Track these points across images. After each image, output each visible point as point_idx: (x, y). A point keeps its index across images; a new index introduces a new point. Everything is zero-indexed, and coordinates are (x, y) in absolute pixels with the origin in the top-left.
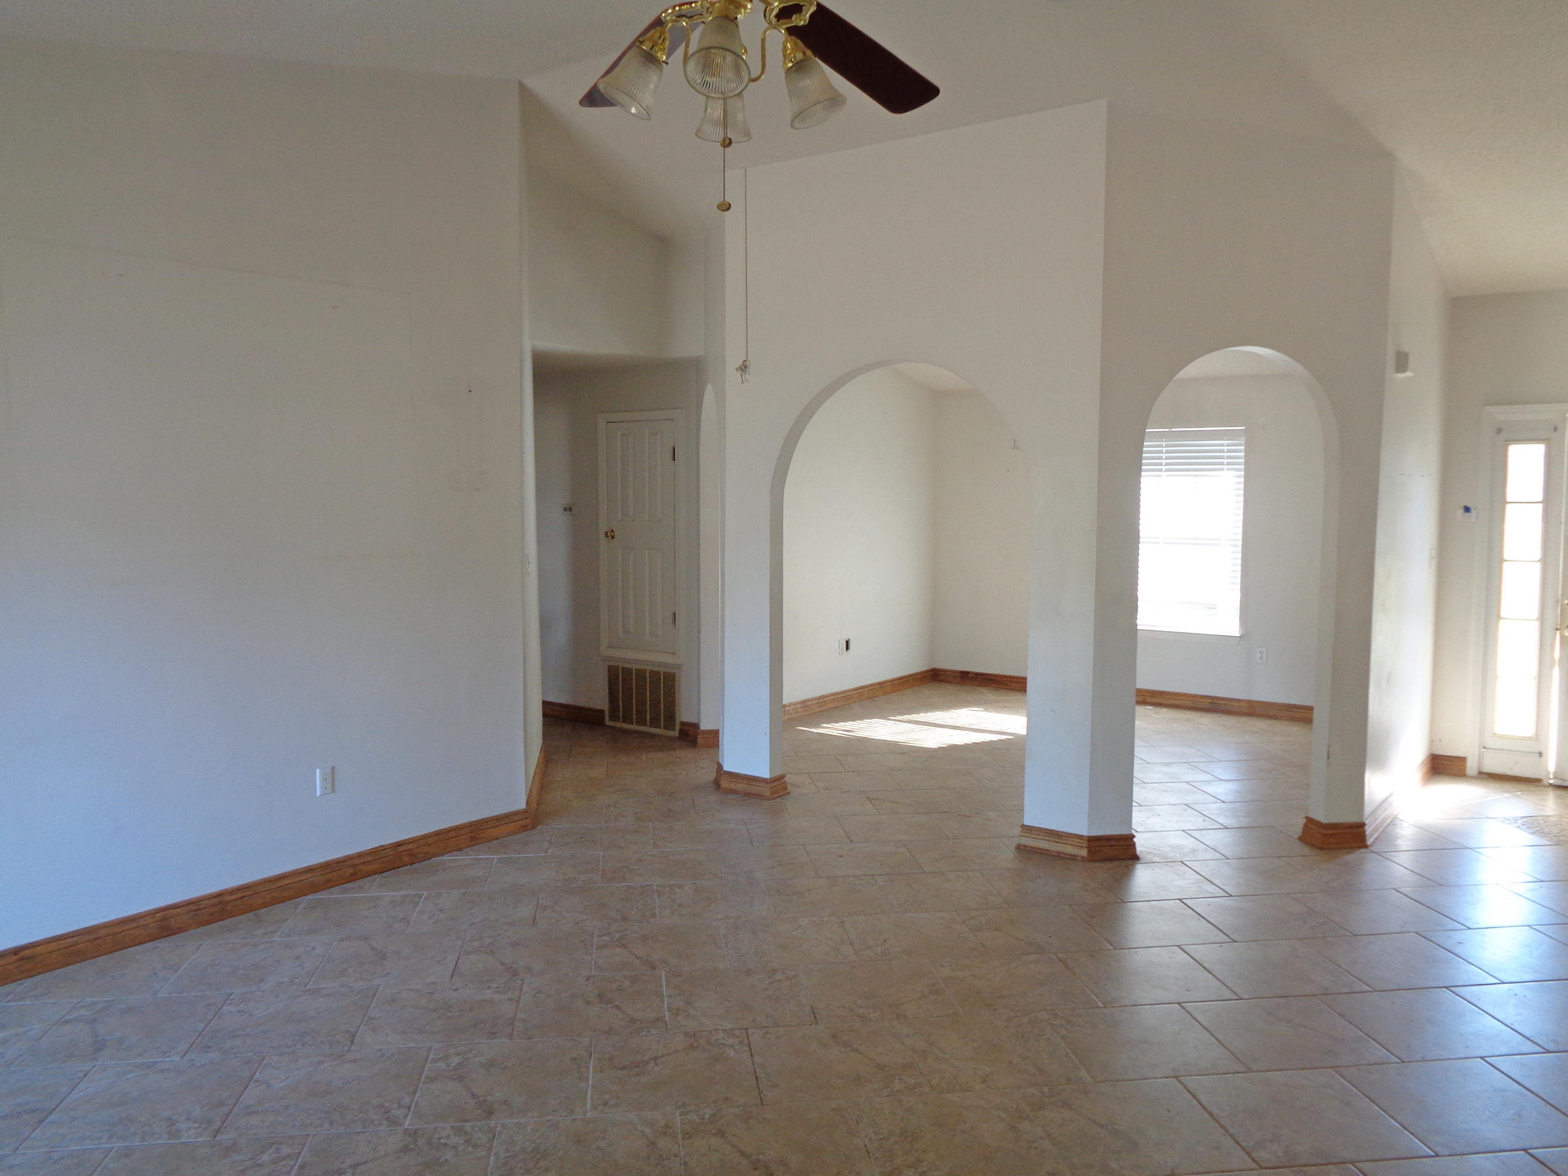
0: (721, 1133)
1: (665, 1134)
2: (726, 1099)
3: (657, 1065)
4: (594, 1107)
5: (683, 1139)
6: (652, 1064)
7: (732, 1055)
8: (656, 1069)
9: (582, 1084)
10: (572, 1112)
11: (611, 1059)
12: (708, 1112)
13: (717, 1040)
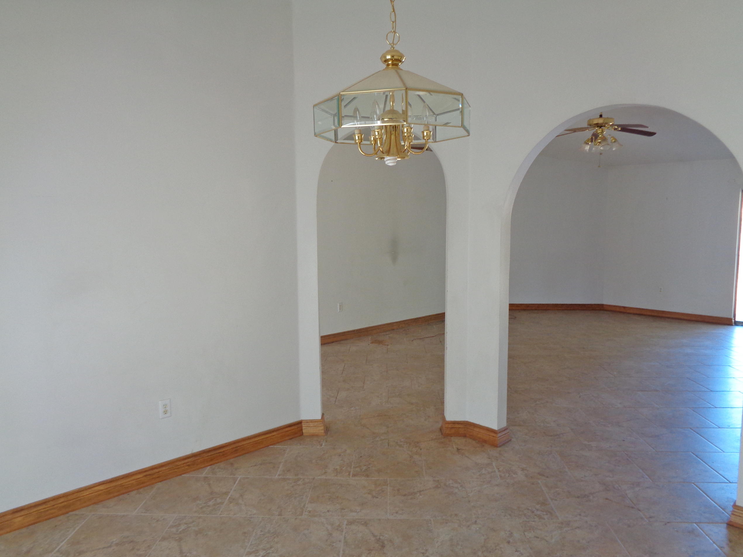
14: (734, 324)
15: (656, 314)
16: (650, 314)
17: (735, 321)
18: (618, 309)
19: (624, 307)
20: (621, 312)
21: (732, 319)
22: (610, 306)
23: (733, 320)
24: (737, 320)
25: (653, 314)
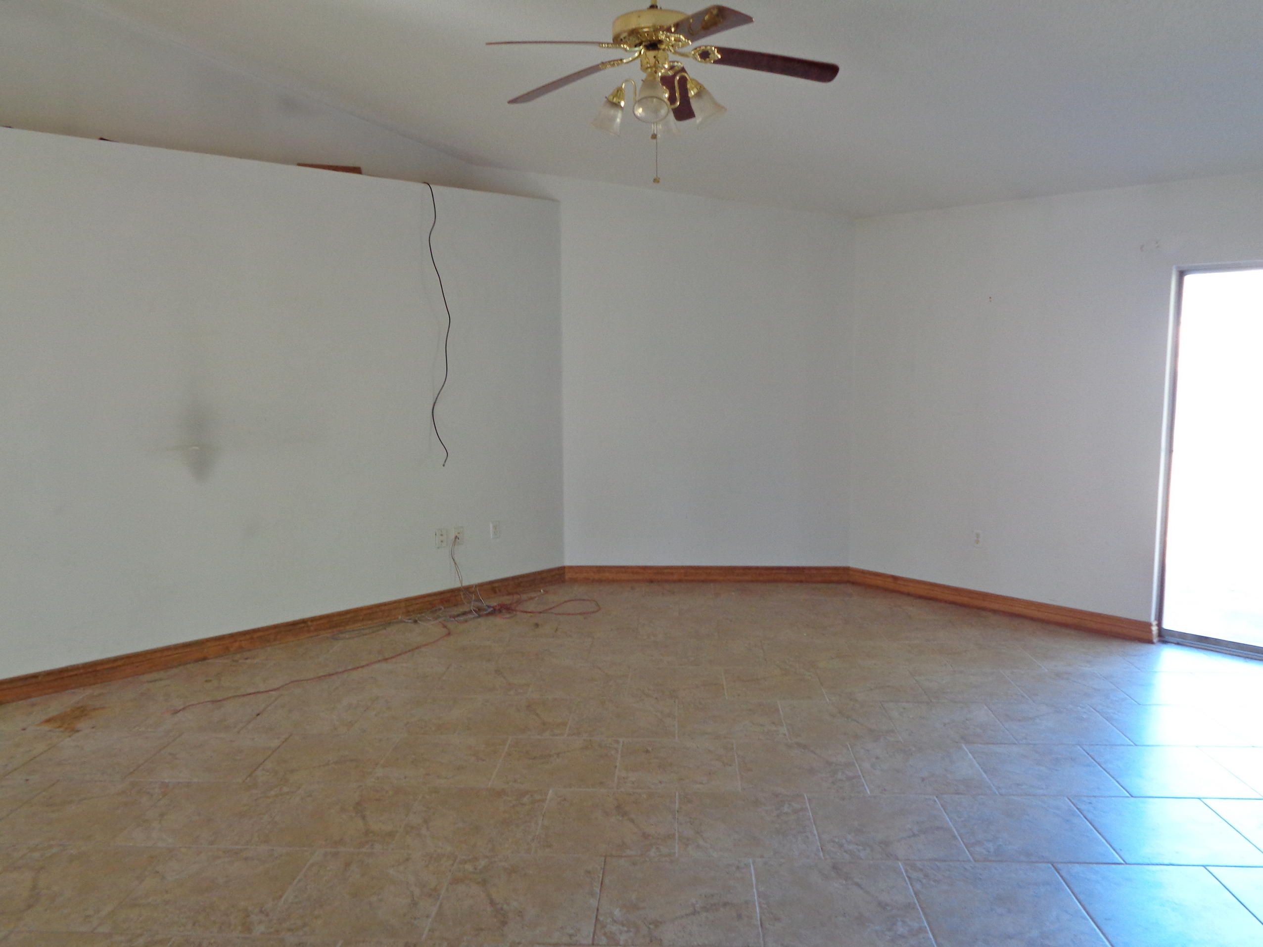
0: (645, 836)
1: (688, 840)
2: (634, 864)
3: (693, 905)
4: (747, 866)
5: (674, 835)
6: (698, 906)
7: (618, 910)
8: (694, 901)
9: (762, 889)
10: (765, 864)
11: (739, 917)
12: (652, 853)
13: (628, 931)
14: (1155, 640)
15: (966, 600)
16: (951, 598)
17: (1161, 630)
18: (879, 582)
19: (895, 578)
20: (886, 590)
21: (1150, 625)
22: (863, 572)
23: (1155, 629)
24: (1166, 625)
25: (958, 599)
